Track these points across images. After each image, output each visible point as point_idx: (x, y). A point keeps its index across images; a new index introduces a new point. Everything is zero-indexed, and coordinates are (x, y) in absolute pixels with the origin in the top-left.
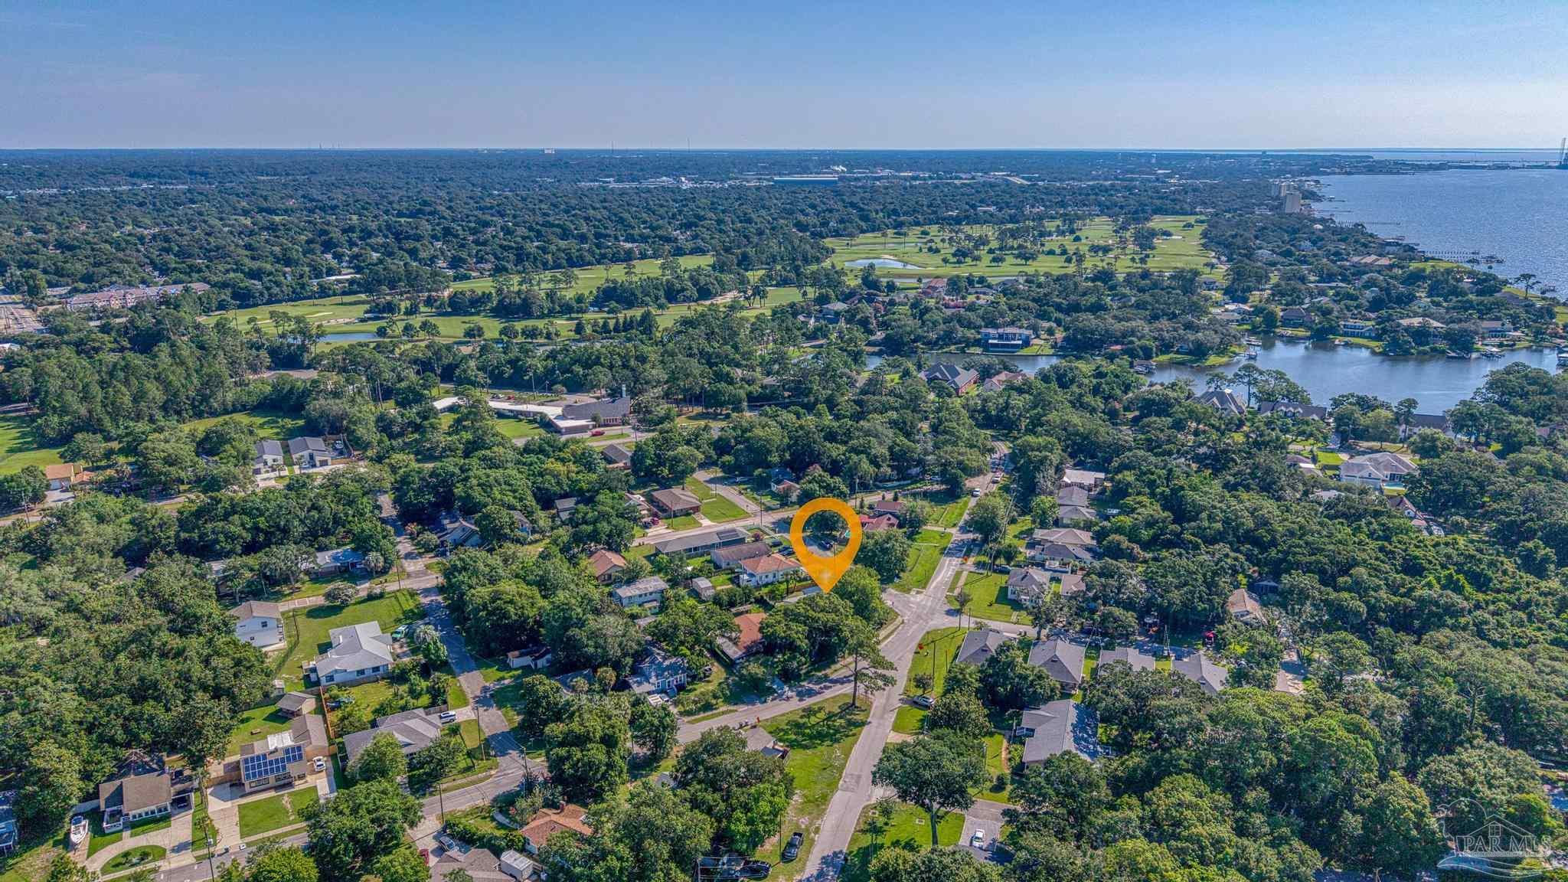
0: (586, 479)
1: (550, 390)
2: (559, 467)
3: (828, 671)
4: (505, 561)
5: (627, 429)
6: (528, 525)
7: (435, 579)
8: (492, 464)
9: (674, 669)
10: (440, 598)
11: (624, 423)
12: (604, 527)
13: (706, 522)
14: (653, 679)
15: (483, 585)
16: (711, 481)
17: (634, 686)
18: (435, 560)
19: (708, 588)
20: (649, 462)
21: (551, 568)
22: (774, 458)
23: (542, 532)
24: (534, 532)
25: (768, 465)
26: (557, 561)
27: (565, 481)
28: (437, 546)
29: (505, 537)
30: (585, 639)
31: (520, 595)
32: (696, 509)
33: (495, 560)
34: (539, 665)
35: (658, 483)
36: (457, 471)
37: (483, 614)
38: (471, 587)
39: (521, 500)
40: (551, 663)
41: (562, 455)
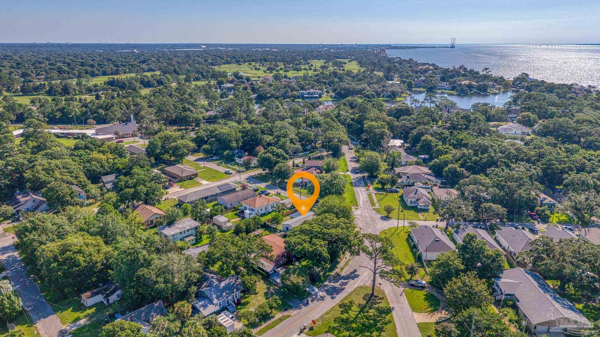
0: (120, 163)
1: (86, 123)
2: (101, 156)
3: (337, 270)
4: (70, 219)
5: (137, 139)
6: (83, 194)
7: (11, 240)
8: (52, 156)
9: (229, 288)
10: (16, 254)
11: (134, 135)
12: (142, 189)
13: (204, 182)
14: (215, 301)
15: (53, 240)
16: (197, 160)
17: (201, 309)
18: (11, 225)
19: (225, 222)
20: (158, 151)
21: (110, 220)
22: (234, 144)
23: (94, 197)
24: (88, 198)
25: (231, 149)
26: (112, 214)
27: (106, 165)
28: (13, 215)
29: (68, 203)
30: (154, 277)
31: (87, 245)
32: (196, 175)
33: (61, 219)
34: (111, 301)
35: (165, 164)
36: (26, 162)
37: (55, 265)
38: (41, 243)
39: (76, 178)
40: (122, 298)
41: (101, 149)
